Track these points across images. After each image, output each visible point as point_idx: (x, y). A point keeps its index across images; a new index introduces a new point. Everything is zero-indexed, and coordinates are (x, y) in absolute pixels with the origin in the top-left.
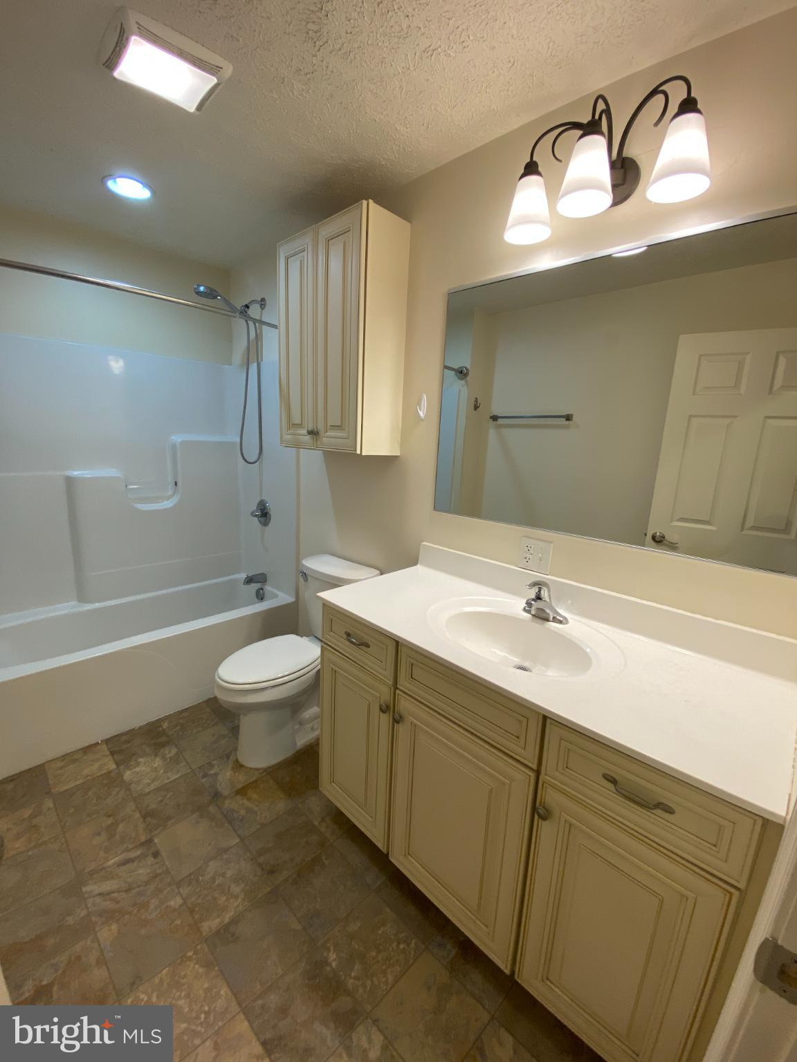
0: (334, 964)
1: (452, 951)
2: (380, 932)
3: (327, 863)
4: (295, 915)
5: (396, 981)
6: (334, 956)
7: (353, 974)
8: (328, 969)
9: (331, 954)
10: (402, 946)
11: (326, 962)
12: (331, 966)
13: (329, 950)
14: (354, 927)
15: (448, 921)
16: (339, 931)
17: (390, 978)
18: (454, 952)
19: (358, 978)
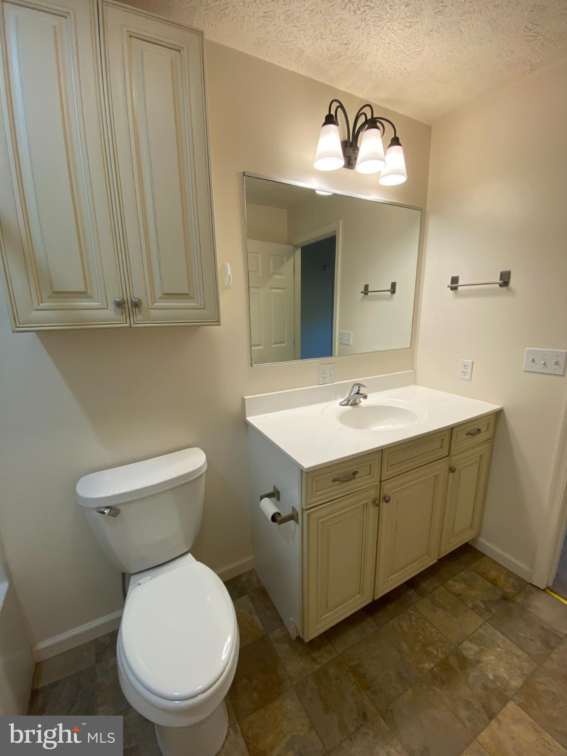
0: (432, 665)
1: (411, 592)
2: (407, 630)
3: (357, 662)
4: (402, 694)
5: (434, 627)
6: (427, 664)
7: (436, 653)
8: (435, 669)
9: (425, 667)
10: (414, 619)
11: (431, 670)
12: (433, 667)
13: (422, 668)
14: (405, 647)
15: (396, 589)
16: (410, 658)
17: (433, 630)
18: (413, 591)
19: (437, 651)
